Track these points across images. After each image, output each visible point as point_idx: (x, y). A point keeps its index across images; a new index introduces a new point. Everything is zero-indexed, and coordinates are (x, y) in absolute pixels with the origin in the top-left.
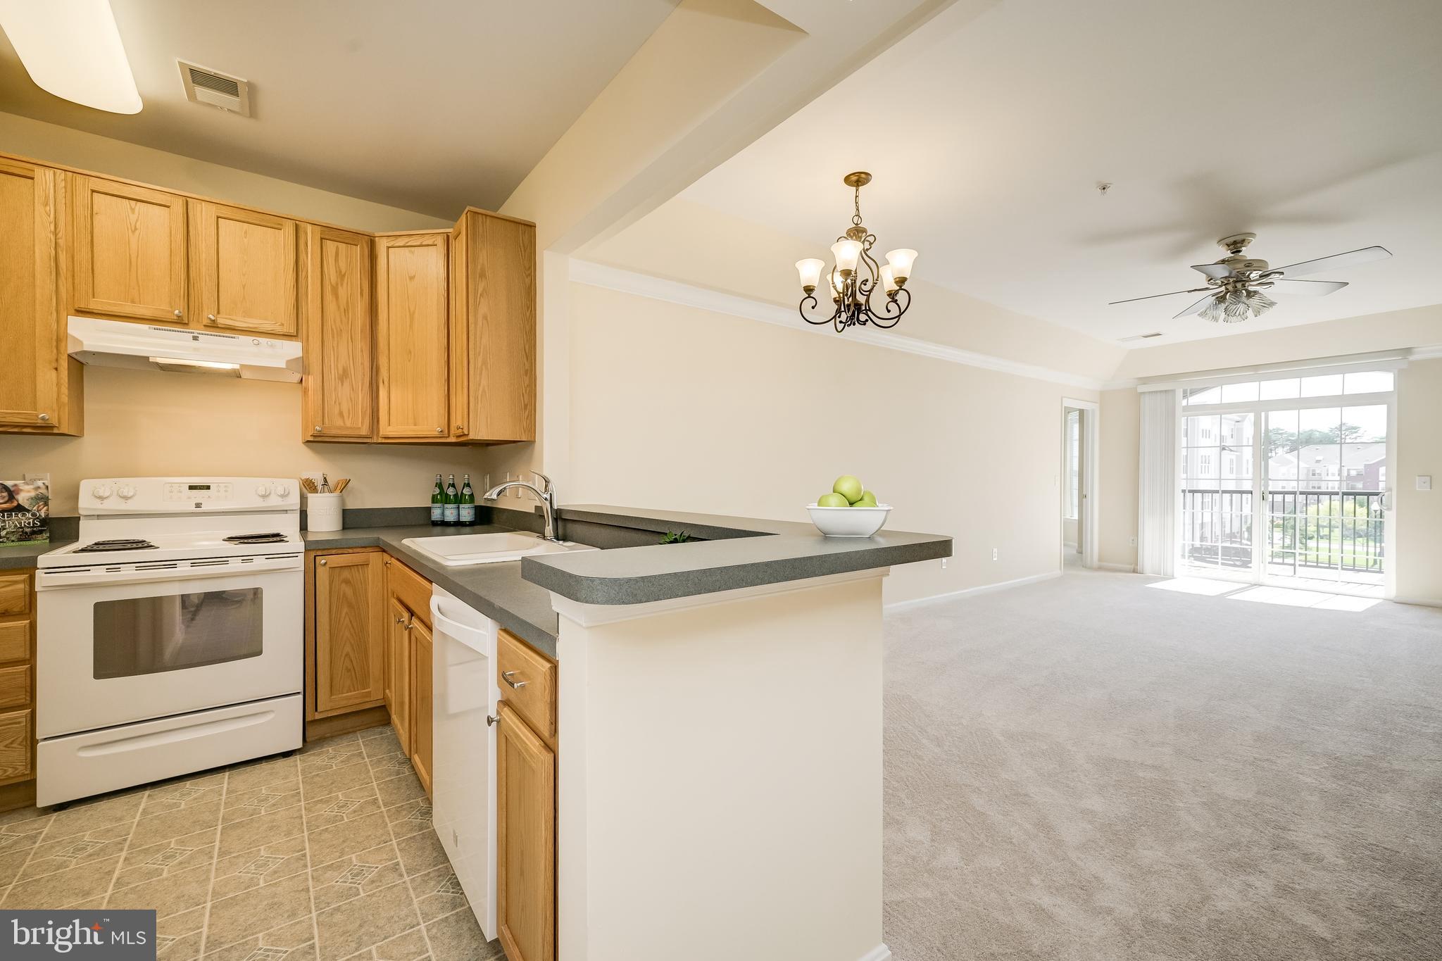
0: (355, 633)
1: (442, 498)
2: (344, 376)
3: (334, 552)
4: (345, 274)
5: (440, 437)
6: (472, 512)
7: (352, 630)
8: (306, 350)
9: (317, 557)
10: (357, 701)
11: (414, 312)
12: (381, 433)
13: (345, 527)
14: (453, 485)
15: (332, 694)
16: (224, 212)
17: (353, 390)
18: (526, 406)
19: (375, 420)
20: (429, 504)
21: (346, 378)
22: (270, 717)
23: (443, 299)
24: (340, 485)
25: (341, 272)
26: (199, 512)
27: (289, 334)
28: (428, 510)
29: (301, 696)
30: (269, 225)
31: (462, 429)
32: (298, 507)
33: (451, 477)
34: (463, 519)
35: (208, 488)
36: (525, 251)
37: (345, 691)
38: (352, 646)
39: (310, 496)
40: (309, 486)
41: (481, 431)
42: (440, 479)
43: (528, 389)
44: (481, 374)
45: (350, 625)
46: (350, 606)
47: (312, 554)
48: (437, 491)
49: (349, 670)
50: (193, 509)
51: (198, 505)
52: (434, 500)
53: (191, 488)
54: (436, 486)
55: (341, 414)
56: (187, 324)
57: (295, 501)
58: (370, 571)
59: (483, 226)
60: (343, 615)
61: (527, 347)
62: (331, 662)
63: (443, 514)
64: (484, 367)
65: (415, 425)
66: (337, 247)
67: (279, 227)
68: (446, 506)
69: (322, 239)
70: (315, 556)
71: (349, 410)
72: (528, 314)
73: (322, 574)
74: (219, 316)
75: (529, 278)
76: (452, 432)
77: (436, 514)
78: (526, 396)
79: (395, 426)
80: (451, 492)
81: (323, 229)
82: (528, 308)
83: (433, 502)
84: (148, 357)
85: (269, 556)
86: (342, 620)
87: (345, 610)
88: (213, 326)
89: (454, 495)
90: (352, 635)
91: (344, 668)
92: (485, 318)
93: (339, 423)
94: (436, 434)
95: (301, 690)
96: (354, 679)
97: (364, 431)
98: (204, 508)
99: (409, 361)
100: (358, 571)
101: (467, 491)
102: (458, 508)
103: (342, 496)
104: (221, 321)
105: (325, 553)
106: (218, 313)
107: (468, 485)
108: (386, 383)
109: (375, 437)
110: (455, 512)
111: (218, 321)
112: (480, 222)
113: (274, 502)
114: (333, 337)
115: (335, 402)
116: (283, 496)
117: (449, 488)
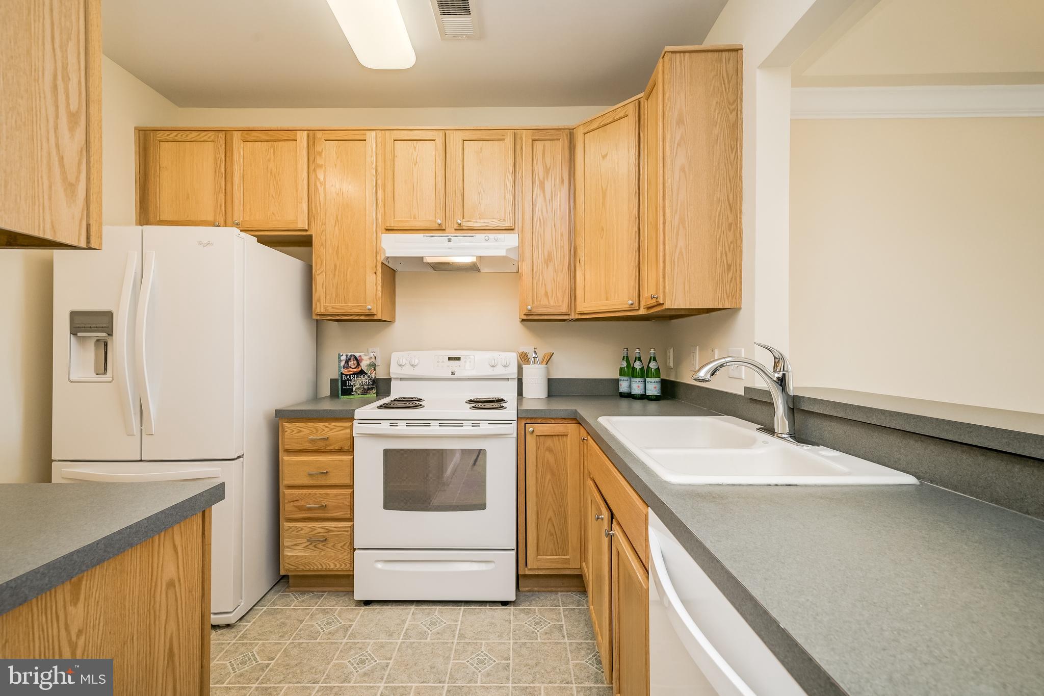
0: (557, 499)
1: (629, 372)
2: (548, 260)
3: (539, 421)
4: (550, 168)
5: (630, 310)
6: (658, 386)
7: (554, 496)
8: (522, 241)
9: (526, 425)
10: (559, 566)
11: (606, 190)
12: (578, 310)
13: (550, 395)
14: (640, 359)
15: (538, 555)
16: (468, 135)
17: (555, 272)
18: (729, 266)
19: (573, 298)
20: (617, 376)
21: (550, 262)
22: (490, 566)
23: (634, 168)
24: (546, 357)
25: (546, 166)
26: (453, 378)
27: (509, 228)
28: (616, 382)
29: (514, 553)
30: (496, 138)
31: (657, 298)
32: (516, 376)
33: (638, 350)
34: (649, 393)
35: (459, 359)
36: (729, 82)
37: (549, 554)
38: (554, 511)
39: (524, 366)
40: (524, 358)
41: (676, 300)
42: (627, 353)
43: (732, 246)
44: (677, 234)
45: (552, 491)
46: (553, 474)
47: (523, 422)
48: (625, 364)
49: (551, 534)
50: (449, 375)
51: (453, 373)
52: (622, 372)
53: (450, 359)
54: (623, 359)
55: (546, 294)
56: (444, 230)
57: (513, 371)
58: (568, 440)
59: (681, 64)
60: (547, 480)
61: (731, 197)
62: (538, 524)
63: (630, 386)
64: (681, 226)
65: (607, 300)
66: (544, 144)
67: (502, 138)
68: (633, 379)
69: (533, 140)
70: (525, 423)
71: (552, 290)
72: (732, 156)
73: (531, 441)
74: (464, 220)
75: (734, 113)
76: (643, 304)
77: (624, 387)
78: (730, 255)
79: (589, 304)
80: (637, 365)
81: (533, 131)
82: (732, 150)
83: (621, 375)
84: (422, 258)
85: (492, 422)
86: (546, 485)
87: (549, 477)
88: (460, 228)
89: (640, 369)
90: (554, 500)
91: (548, 532)
92: (683, 169)
93: (544, 302)
94: (626, 307)
95: (514, 547)
96: (556, 544)
97: (564, 309)
98: (457, 375)
99: (602, 238)
100: (559, 440)
101: (653, 365)
102: (645, 381)
103: (547, 368)
104: (465, 224)
105: (533, 421)
106: (463, 218)
107: (655, 359)
108: (582, 262)
109: (573, 314)
110: (642, 386)
111: (463, 225)
112: (678, 63)
113: (499, 371)
114: (541, 226)
115: (542, 284)
116: (505, 366)
117: (635, 361)
